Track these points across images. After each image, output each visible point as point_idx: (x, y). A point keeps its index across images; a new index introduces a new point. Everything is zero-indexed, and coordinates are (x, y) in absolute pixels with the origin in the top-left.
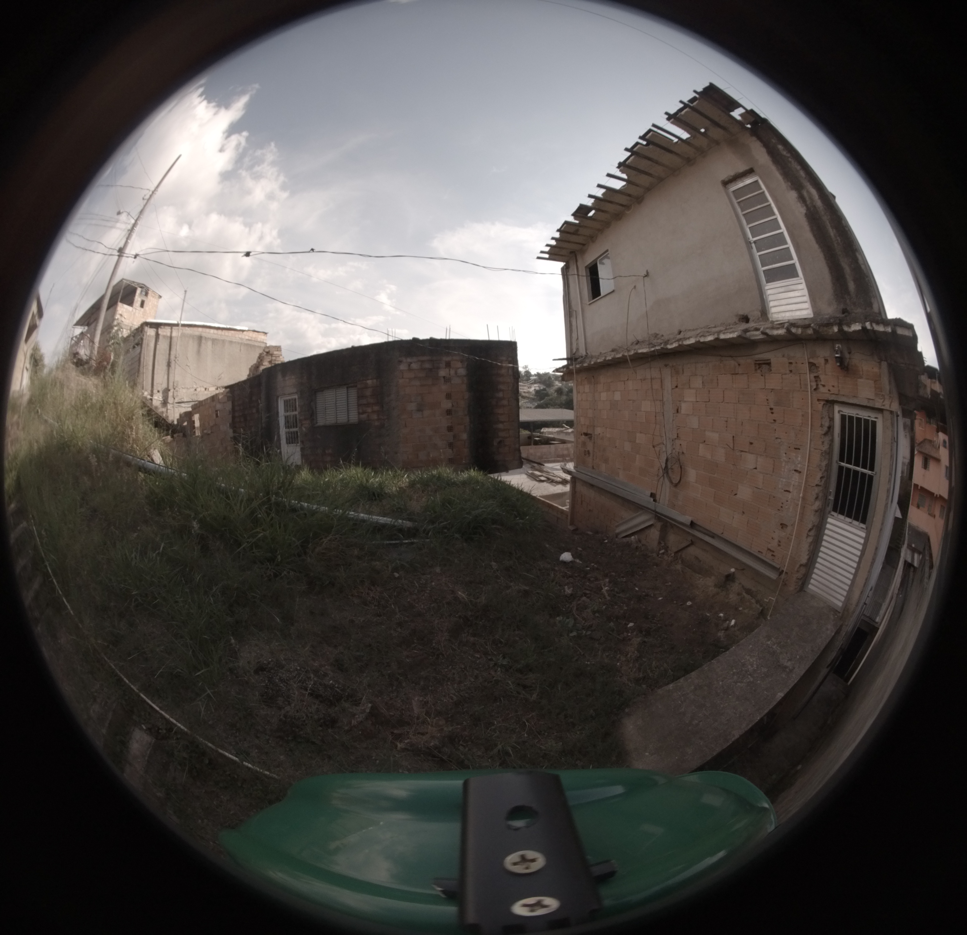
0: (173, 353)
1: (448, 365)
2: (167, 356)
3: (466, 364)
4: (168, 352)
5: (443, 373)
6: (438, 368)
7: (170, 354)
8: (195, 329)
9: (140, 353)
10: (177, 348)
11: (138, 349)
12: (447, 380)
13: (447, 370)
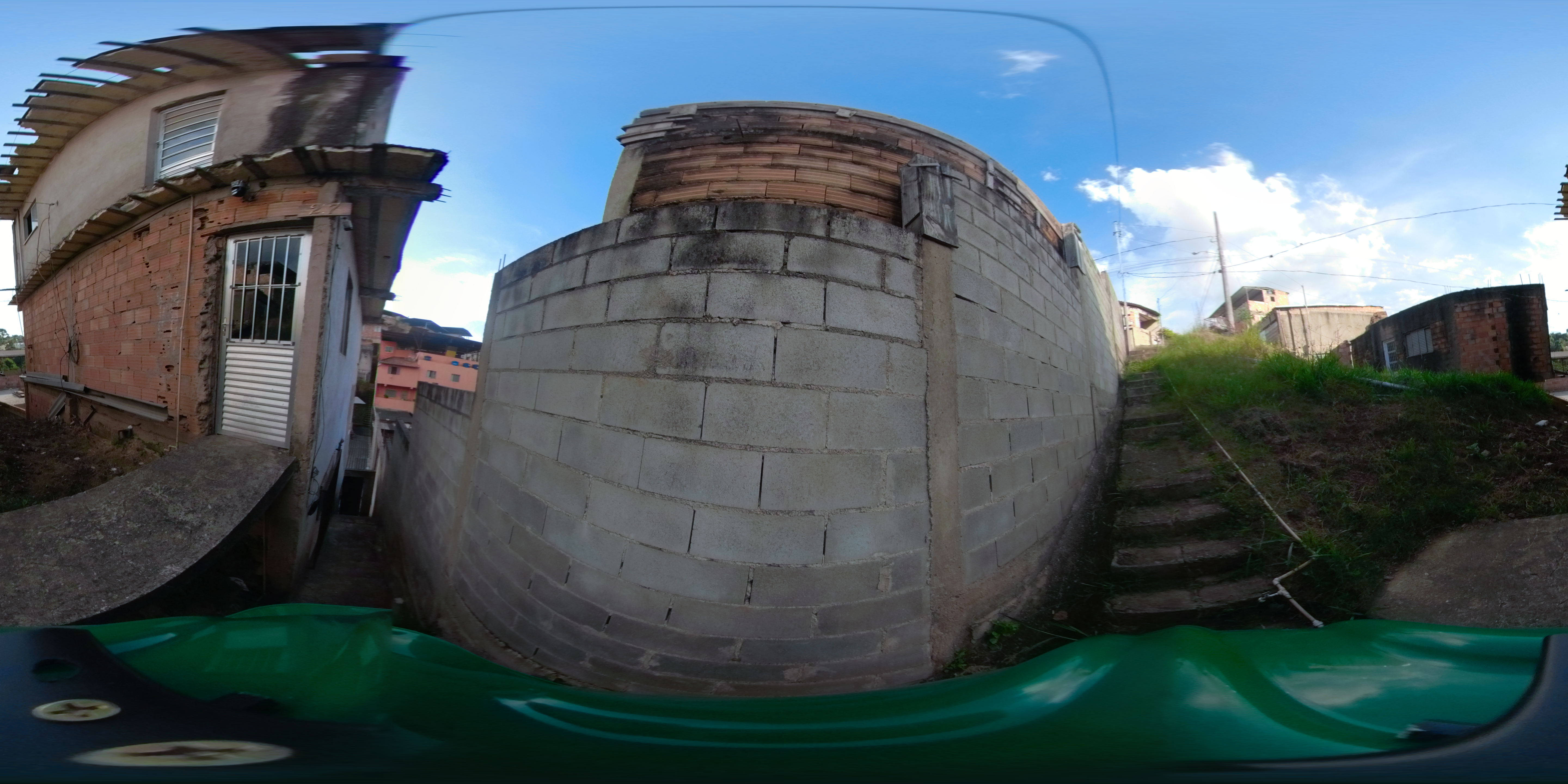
0: (1306, 324)
1: (1491, 305)
2: (1302, 326)
3: (1504, 304)
4: (1302, 324)
5: (1488, 311)
6: (1484, 308)
7: (1304, 325)
8: (1321, 308)
9: (1278, 326)
10: (1309, 321)
11: (1275, 324)
12: (1491, 316)
13: (1491, 309)
